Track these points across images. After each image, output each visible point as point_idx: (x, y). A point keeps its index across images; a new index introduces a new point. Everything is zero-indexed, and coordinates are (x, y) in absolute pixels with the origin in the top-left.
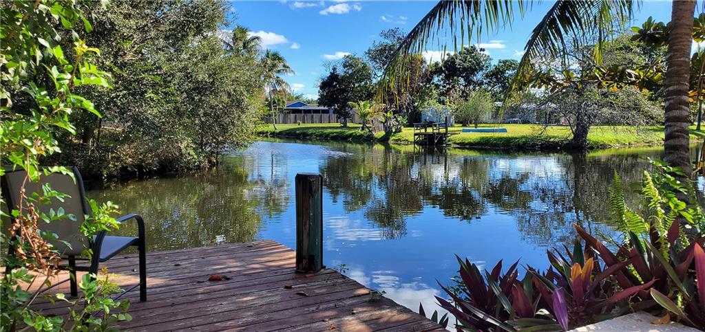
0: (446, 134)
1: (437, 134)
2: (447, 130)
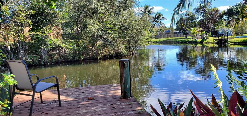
0: (227, 39)
1: (223, 39)
2: (228, 38)
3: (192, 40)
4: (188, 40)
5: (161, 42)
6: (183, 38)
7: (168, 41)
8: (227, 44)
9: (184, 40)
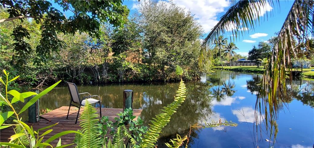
0: (301, 72)
2: (302, 70)
3: (263, 69)
4: (259, 70)
5: (232, 69)
6: (255, 68)
7: (239, 69)
8: (300, 76)
9: (256, 70)
